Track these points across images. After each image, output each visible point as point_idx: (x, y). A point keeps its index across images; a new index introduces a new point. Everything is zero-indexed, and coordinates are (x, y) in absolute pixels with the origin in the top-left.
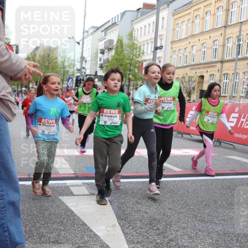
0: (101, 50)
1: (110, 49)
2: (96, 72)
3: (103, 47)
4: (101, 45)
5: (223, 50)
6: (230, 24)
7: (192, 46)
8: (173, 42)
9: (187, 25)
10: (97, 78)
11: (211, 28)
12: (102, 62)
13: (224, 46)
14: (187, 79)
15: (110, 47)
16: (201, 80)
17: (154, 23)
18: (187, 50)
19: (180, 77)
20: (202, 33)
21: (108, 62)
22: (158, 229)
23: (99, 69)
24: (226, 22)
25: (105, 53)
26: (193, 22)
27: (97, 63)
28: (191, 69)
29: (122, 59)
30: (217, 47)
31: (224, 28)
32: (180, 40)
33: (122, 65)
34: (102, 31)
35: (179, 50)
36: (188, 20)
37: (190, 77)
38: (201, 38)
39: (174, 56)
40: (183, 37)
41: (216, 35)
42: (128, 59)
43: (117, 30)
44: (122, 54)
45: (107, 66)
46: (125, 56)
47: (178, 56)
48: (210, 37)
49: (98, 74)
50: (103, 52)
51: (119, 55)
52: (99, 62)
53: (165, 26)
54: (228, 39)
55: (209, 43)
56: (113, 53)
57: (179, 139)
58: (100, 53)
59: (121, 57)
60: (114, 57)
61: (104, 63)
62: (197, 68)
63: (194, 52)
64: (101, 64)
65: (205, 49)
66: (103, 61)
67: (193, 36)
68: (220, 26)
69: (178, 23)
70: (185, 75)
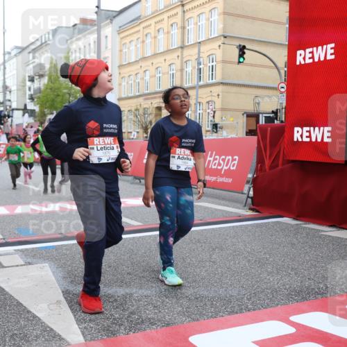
0: (29, 77)
1: (41, 76)
2: (25, 105)
3: (32, 73)
4: (30, 71)
5: (182, 75)
6: (187, 44)
7: (145, 71)
8: (121, 66)
9: (136, 46)
10: (27, 112)
11: (166, 49)
12: (32, 92)
13: (182, 70)
14: (141, 112)
15: (41, 73)
16: (158, 112)
17: (95, 42)
18: (139, 76)
19: (133, 109)
20: (155, 55)
21: (40, 93)
22: (116, 300)
23: (28, 101)
24: (183, 41)
25: (35, 81)
26: (143, 42)
27: (25, 94)
28: (146, 99)
29: (58, 89)
30: (174, 72)
31: (180, 49)
32: (129, 63)
33: (58, 95)
34: (30, 53)
35: (129, 76)
36: (138, 39)
37: (144, 109)
38: (155, 61)
39: (123, 84)
40: (133, 60)
41: (172, 57)
42: (66, 88)
43: (49, 51)
44: (57, 82)
45: (39, 98)
46: (61, 84)
47: (128, 83)
48: (165, 60)
49: (29, 108)
50: (32, 80)
51: (54, 83)
52: (28, 93)
53: (109, 47)
54: (186, 62)
55: (165, 67)
56: (45, 80)
57: (136, 186)
58: (29, 81)
59: (56, 85)
60: (47, 85)
61: (35, 93)
62: (152, 98)
63: (147, 78)
64: (31, 95)
65: (161, 75)
66: (34, 91)
67: (144, 59)
68: (176, 47)
69: (125, 44)
70: (139, 107)
